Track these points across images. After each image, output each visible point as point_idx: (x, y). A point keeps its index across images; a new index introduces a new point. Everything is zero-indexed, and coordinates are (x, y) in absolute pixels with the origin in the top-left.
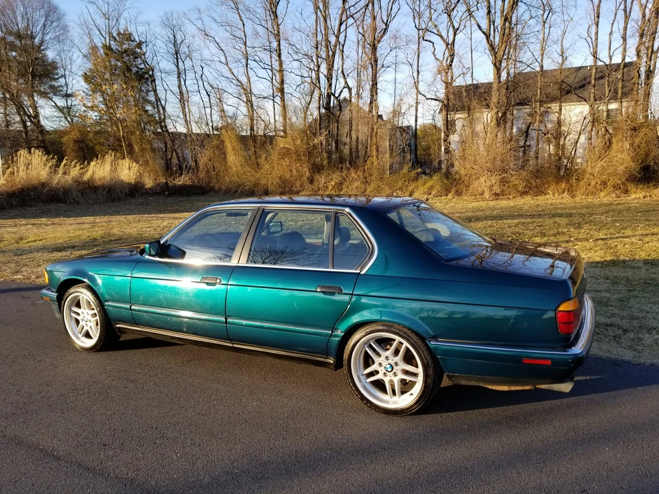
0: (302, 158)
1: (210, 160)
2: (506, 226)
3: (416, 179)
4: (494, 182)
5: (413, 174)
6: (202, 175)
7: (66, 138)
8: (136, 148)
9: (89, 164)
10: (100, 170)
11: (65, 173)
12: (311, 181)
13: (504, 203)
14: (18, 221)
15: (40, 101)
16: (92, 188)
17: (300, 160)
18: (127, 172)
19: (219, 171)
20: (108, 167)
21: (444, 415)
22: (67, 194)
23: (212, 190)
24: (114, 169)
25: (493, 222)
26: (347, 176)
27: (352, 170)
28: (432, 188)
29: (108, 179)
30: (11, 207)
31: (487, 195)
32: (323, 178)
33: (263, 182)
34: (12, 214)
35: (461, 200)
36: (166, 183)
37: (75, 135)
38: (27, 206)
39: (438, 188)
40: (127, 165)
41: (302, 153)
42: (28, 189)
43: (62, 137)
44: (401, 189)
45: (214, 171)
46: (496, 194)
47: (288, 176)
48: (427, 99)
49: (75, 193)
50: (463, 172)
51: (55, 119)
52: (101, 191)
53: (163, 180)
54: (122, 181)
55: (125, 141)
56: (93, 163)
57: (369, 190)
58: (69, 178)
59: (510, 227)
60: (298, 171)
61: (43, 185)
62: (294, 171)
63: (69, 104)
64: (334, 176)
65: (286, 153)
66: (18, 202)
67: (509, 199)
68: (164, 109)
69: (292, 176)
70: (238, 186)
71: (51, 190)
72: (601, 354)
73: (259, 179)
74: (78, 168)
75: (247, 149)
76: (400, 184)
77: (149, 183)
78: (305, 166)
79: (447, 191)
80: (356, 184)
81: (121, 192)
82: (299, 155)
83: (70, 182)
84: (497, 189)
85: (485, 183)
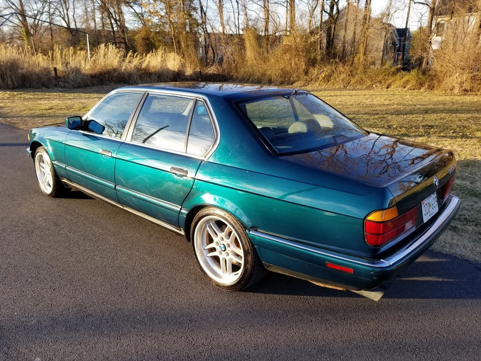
0: (301, 53)
1: (232, 55)
2: (457, 120)
3: (394, 74)
4: (465, 79)
5: (393, 69)
6: (225, 66)
7: (137, 37)
8: (183, 44)
9: (146, 55)
10: (153, 61)
11: (130, 62)
12: (306, 73)
13: (468, 99)
14: (92, 95)
15: (124, 9)
16: (147, 74)
17: (299, 55)
18: (173, 62)
19: (237, 63)
20: (159, 58)
21: (270, 296)
22: (131, 77)
23: (232, 78)
24: (164, 60)
25: (447, 115)
26: (336, 69)
27: (341, 64)
28: (408, 81)
29: (159, 66)
30: (93, 85)
31: (456, 91)
32: (316, 70)
33: (268, 73)
34: (93, 90)
35: (431, 93)
36: (200, 72)
37: (143, 34)
38: (104, 85)
39: (413, 82)
40: (173, 57)
41: (301, 50)
42: (105, 73)
43: (135, 35)
44: (380, 82)
45: (234, 63)
46: (466, 90)
47: (288, 69)
48: (415, 3)
49: (135, 77)
50: (439, 69)
51: (131, 22)
52: (153, 76)
53: (198, 70)
54: (168, 69)
55: (175, 39)
56: (149, 55)
57: (352, 82)
58: (132, 65)
59: (460, 120)
60: (296, 64)
61: (115, 70)
62: (293, 64)
63: (143, 11)
64: (325, 69)
65: (288, 49)
66: (97, 81)
67: (476, 95)
68: (205, 14)
69: (291, 68)
70: (251, 76)
71: (119, 74)
72: (471, 256)
73: (266, 71)
74: (138, 58)
75: (260, 46)
76: (381, 77)
77: (189, 71)
78: (302, 60)
79: (422, 85)
80: (343, 76)
81: (167, 77)
82: (298, 51)
83: (133, 68)
84: (467, 86)
85: (456, 79)
